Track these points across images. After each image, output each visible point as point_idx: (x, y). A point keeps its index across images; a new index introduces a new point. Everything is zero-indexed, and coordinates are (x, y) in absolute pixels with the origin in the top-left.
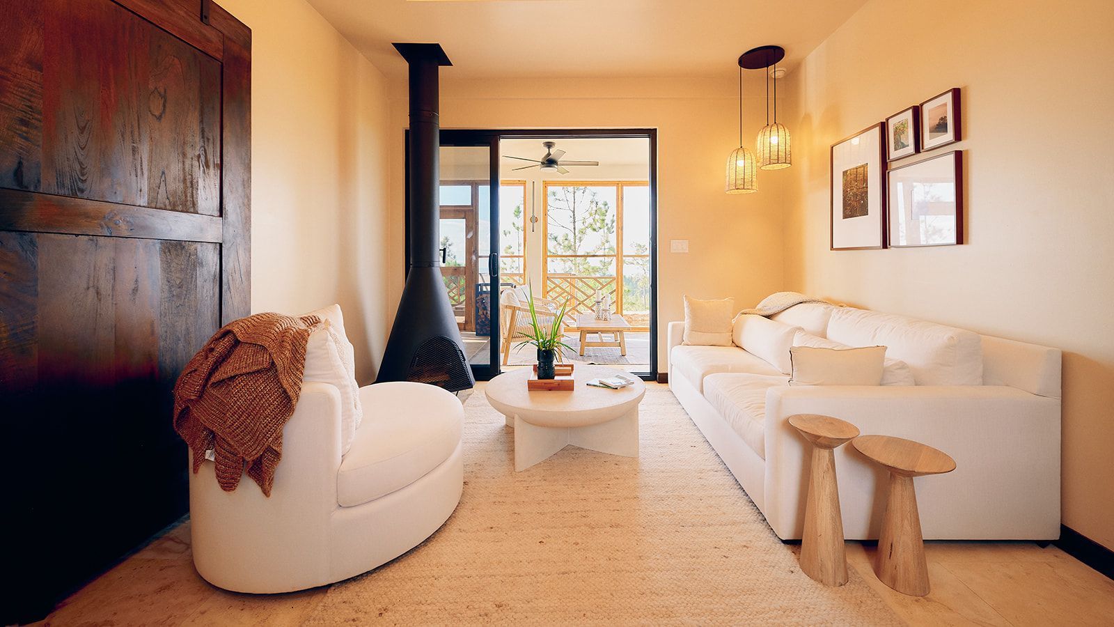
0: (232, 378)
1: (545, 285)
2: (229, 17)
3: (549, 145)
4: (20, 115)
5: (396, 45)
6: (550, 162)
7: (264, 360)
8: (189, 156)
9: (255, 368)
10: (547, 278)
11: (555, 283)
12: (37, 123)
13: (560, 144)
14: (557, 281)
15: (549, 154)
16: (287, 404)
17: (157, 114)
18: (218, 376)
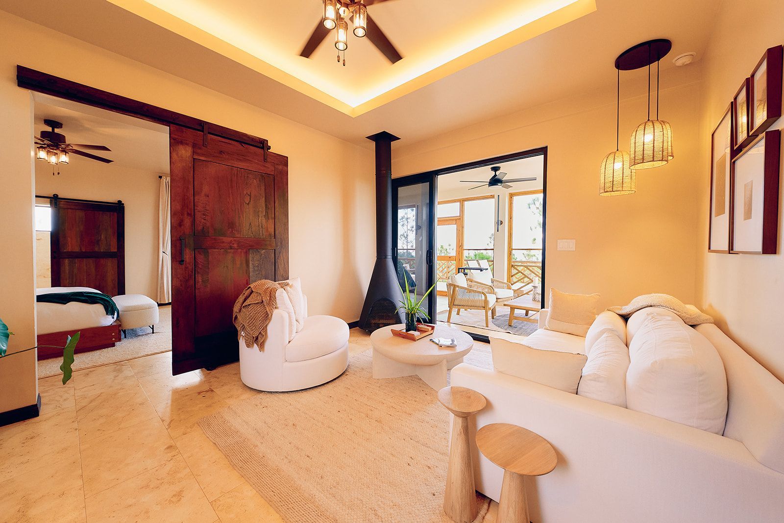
0: (249, 305)
1: (509, 271)
2: (276, 155)
3: (495, 169)
4: (203, 213)
5: (367, 138)
6: (495, 181)
7: (259, 299)
8: (260, 216)
9: (257, 302)
10: (511, 266)
11: (517, 270)
12: (208, 214)
13: (504, 166)
14: (520, 269)
15: (495, 175)
16: (267, 317)
17: (247, 202)
18: (245, 304)
